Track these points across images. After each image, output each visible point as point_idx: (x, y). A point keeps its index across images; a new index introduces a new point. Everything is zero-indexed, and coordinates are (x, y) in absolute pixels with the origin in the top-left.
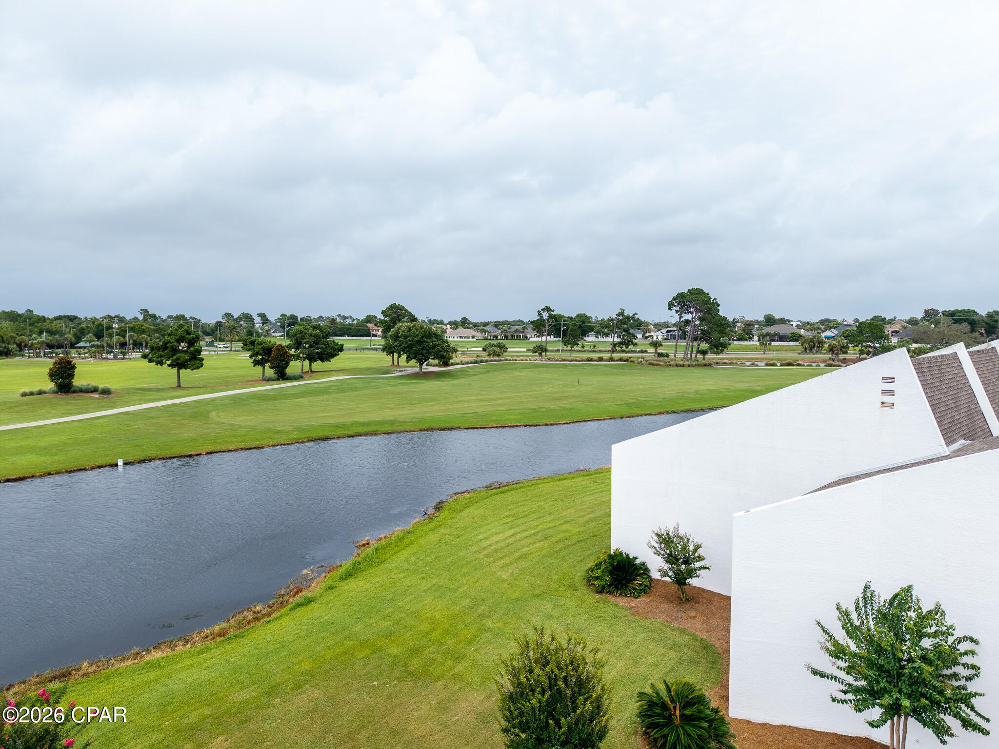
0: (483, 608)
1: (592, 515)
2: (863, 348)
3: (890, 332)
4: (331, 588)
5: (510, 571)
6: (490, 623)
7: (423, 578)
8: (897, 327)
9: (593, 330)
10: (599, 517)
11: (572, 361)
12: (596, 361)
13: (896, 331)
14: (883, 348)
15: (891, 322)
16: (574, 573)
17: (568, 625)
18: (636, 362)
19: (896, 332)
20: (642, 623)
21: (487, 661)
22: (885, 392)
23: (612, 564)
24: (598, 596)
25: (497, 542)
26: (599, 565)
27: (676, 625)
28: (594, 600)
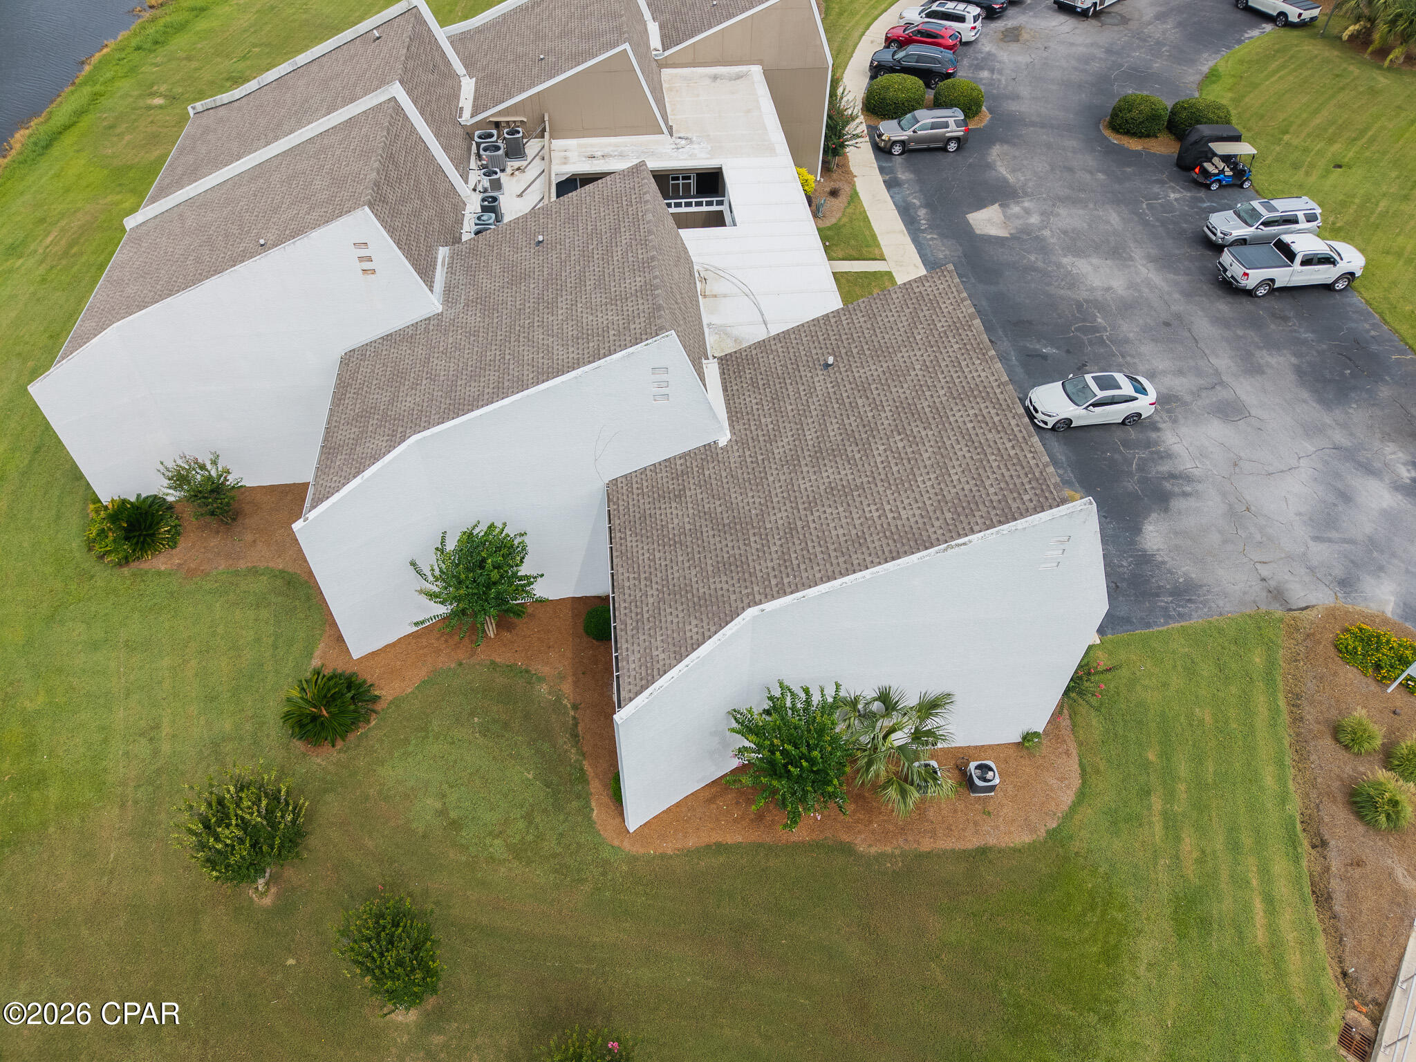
6: (27, 704)
16: (67, 548)
17: (126, 643)
20: (207, 585)
21: (78, 762)
22: (360, 260)
23: (121, 528)
24: (125, 571)
26: (102, 533)
27: (242, 565)
28: (128, 582)
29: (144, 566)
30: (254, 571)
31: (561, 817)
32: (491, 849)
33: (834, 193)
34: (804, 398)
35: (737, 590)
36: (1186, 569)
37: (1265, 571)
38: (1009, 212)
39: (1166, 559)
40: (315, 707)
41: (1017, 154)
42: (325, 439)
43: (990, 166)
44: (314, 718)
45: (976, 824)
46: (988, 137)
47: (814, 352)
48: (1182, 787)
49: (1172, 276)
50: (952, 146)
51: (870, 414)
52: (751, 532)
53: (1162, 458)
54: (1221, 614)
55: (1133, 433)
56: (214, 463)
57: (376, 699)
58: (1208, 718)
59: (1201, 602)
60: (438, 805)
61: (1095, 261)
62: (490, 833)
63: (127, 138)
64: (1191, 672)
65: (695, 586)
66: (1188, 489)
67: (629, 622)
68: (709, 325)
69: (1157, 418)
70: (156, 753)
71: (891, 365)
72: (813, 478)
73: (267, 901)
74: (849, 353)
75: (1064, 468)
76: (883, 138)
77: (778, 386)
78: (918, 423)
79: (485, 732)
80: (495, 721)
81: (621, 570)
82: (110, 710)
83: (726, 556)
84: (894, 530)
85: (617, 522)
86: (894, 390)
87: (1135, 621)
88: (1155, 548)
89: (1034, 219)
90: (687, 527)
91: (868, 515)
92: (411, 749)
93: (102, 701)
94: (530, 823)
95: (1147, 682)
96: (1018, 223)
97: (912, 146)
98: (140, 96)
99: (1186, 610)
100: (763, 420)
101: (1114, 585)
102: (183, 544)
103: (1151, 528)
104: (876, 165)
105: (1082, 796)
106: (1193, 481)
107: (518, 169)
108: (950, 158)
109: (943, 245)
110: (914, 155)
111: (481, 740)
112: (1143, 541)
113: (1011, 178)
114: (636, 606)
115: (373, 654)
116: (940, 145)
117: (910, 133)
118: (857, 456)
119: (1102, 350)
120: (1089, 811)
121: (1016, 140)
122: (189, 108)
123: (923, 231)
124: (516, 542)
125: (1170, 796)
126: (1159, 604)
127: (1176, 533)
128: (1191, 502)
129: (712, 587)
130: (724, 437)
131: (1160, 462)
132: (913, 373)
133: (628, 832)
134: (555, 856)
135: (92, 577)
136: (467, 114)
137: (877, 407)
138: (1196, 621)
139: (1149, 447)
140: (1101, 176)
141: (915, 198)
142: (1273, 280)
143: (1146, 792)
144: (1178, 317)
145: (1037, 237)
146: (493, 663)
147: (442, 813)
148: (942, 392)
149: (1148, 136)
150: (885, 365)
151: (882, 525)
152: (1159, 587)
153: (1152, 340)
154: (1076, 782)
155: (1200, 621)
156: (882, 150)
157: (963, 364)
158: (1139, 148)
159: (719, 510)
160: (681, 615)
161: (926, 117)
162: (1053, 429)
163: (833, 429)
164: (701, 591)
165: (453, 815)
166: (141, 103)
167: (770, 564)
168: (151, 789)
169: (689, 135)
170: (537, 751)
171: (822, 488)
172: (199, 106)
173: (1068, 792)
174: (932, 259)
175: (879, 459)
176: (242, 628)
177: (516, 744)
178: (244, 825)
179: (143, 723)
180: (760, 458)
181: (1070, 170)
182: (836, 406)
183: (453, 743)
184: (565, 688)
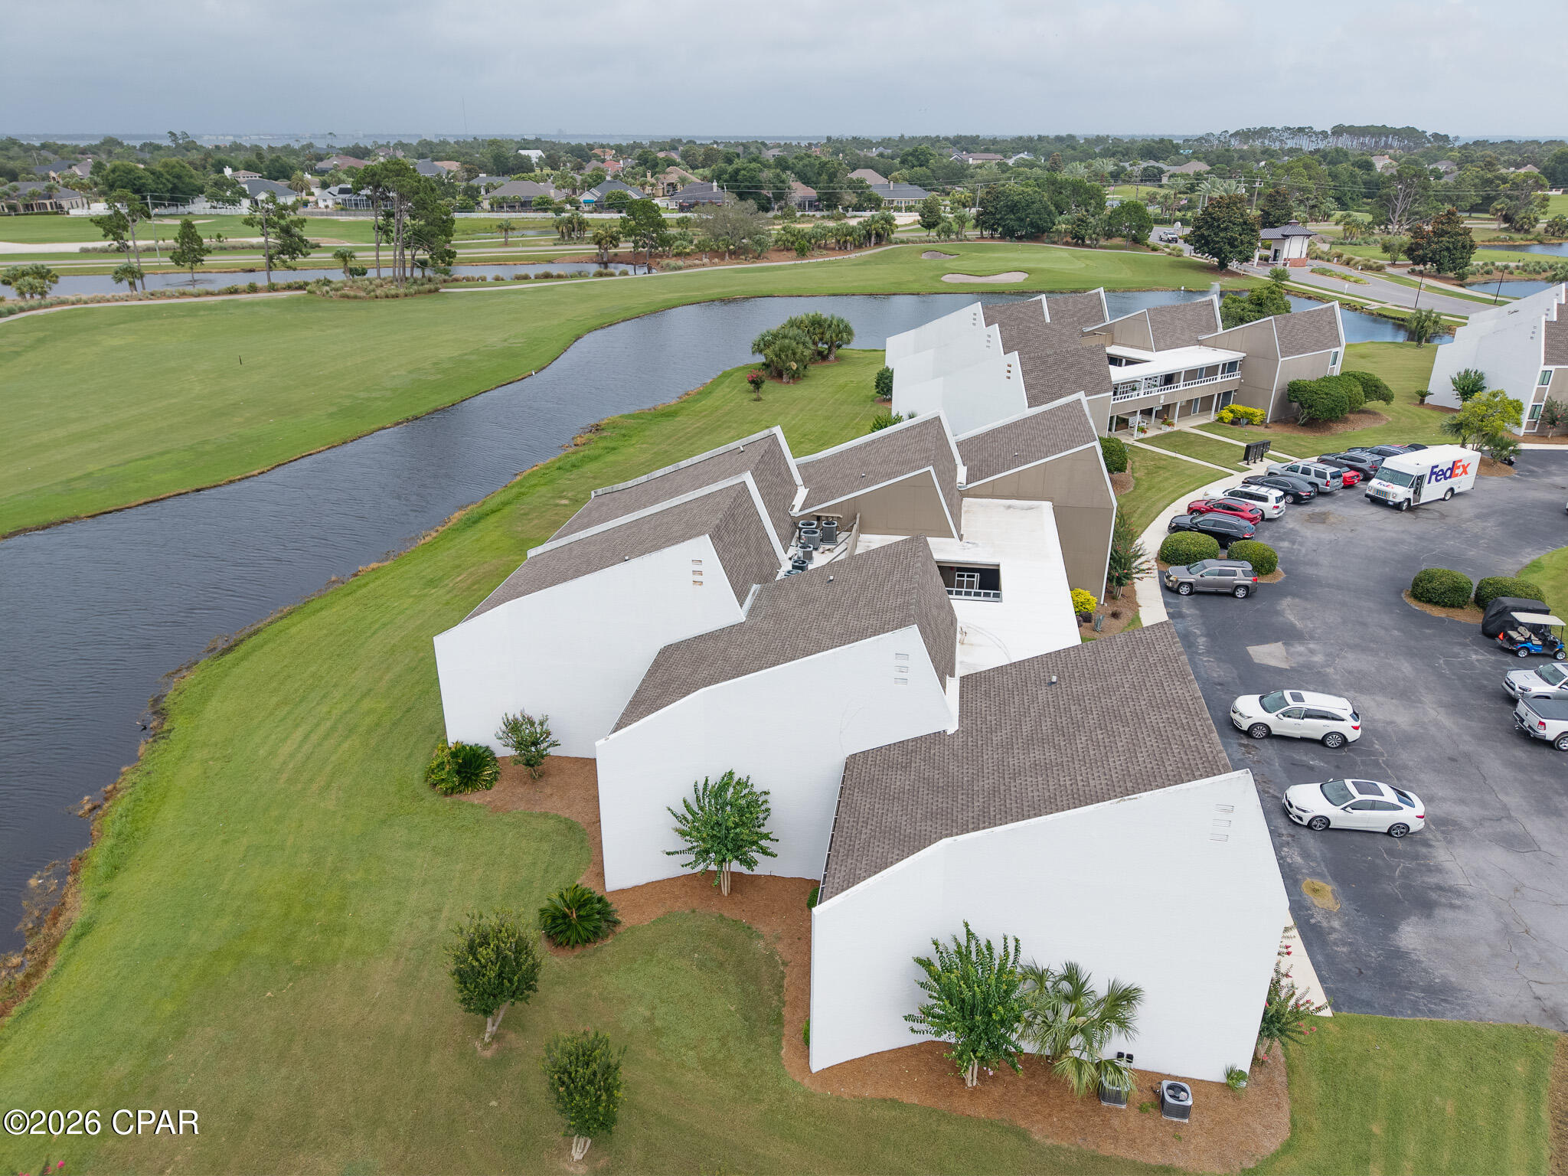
0: (330, 859)
1: (390, 674)
4: (103, 897)
5: (333, 797)
6: (349, 876)
7: (225, 842)
9: (202, 192)
10: (400, 676)
11: (198, 295)
12: (244, 292)
16: (410, 776)
17: (434, 849)
18: (318, 292)
19: (674, 187)
20: (506, 819)
21: (373, 923)
23: (457, 763)
24: (448, 800)
25: (292, 756)
26: (441, 766)
27: (537, 810)
28: (448, 807)
29: (463, 798)
30: (545, 816)
31: (753, 1047)
32: (684, 1058)
33: (1115, 615)
34: (1026, 704)
35: (939, 831)
36: (1444, 971)
37: (1540, 991)
38: (1292, 650)
39: (1422, 958)
40: (569, 908)
41: (1309, 606)
42: (635, 696)
43: (1277, 613)
44: (565, 916)
45: (1163, 1143)
46: (1280, 591)
47: (1042, 674)
48: (1408, 1165)
49: (1463, 721)
50: (1241, 593)
51: (1079, 716)
52: (960, 792)
53: (1430, 871)
54: (1481, 1020)
55: (1400, 845)
56: (542, 724)
57: (616, 923)
58: (1449, 1109)
59: (1458, 1005)
60: (648, 1013)
61: (1380, 698)
62: (686, 1045)
63: (536, 522)
64: (1435, 1063)
65: (903, 827)
66: (1457, 902)
67: (842, 850)
68: (961, 662)
69: (1429, 836)
70: (432, 928)
71: (1105, 684)
72: (1022, 757)
73: (488, 1054)
74: (1072, 676)
75: (1317, 862)
76: (1171, 579)
77: (1006, 696)
78: (1119, 723)
79: (701, 966)
80: (712, 960)
81: (843, 815)
82: (408, 892)
83: (935, 808)
84: (1081, 793)
85: (849, 783)
86: (1103, 700)
87: (1377, 1006)
88: (1411, 947)
89: (1318, 658)
90: (907, 787)
91: (1062, 783)
92: (636, 966)
93: (404, 884)
94: (724, 1045)
95: (1381, 1061)
96: (1301, 659)
97: (1200, 589)
98: (552, 497)
99: (1440, 1008)
100: (988, 718)
101: (1357, 971)
102: (496, 787)
103: (1409, 929)
104: (1162, 600)
105: (1288, 1147)
106: (1464, 896)
107: (829, 550)
108: (1237, 602)
109: (1219, 667)
110: (1201, 597)
111: (696, 972)
112: (1397, 938)
113: (1298, 624)
114: (851, 840)
115: (622, 891)
116: (1229, 590)
117: (1197, 576)
118: (1062, 744)
119: (1376, 771)
120: (1294, 1162)
121: (1309, 596)
122: (593, 492)
123: (1200, 654)
124: (761, 799)
125: (1393, 1170)
126: (1409, 997)
127: (1438, 939)
128: (1460, 915)
129: (918, 829)
130: (952, 727)
131: (1429, 874)
132: (1121, 690)
133: (811, 1072)
134: (739, 1075)
135: (423, 799)
136: (796, 509)
137: (1086, 711)
138: (1450, 1020)
139: (1417, 859)
140: (1396, 633)
141: (1197, 628)
143: (1363, 1160)
144: (1467, 756)
145: (1319, 672)
146: (721, 916)
147: (649, 1020)
148: (1143, 703)
149: (1452, 606)
150: (1099, 684)
151: (1072, 790)
152: (1410, 982)
153: (1435, 771)
154: (1285, 1135)
155: (1455, 1021)
156: (1170, 590)
157: (1165, 684)
158: (1443, 615)
159: (936, 776)
160: (886, 847)
161: (1212, 565)
162: (1309, 826)
163: (1046, 726)
164: (908, 831)
165: (658, 1023)
166: (551, 502)
167: (971, 814)
168: (421, 952)
169: (976, 542)
170: (743, 990)
171: (1028, 764)
172: (600, 491)
173: (1274, 1140)
174: (1206, 676)
175: (1080, 746)
176: (524, 853)
177: (726, 981)
178: (498, 950)
179: (429, 905)
180: (980, 742)
181: (1364, 625)
182: (1052, 710)
183: (673, 969)
184: (780, 947)
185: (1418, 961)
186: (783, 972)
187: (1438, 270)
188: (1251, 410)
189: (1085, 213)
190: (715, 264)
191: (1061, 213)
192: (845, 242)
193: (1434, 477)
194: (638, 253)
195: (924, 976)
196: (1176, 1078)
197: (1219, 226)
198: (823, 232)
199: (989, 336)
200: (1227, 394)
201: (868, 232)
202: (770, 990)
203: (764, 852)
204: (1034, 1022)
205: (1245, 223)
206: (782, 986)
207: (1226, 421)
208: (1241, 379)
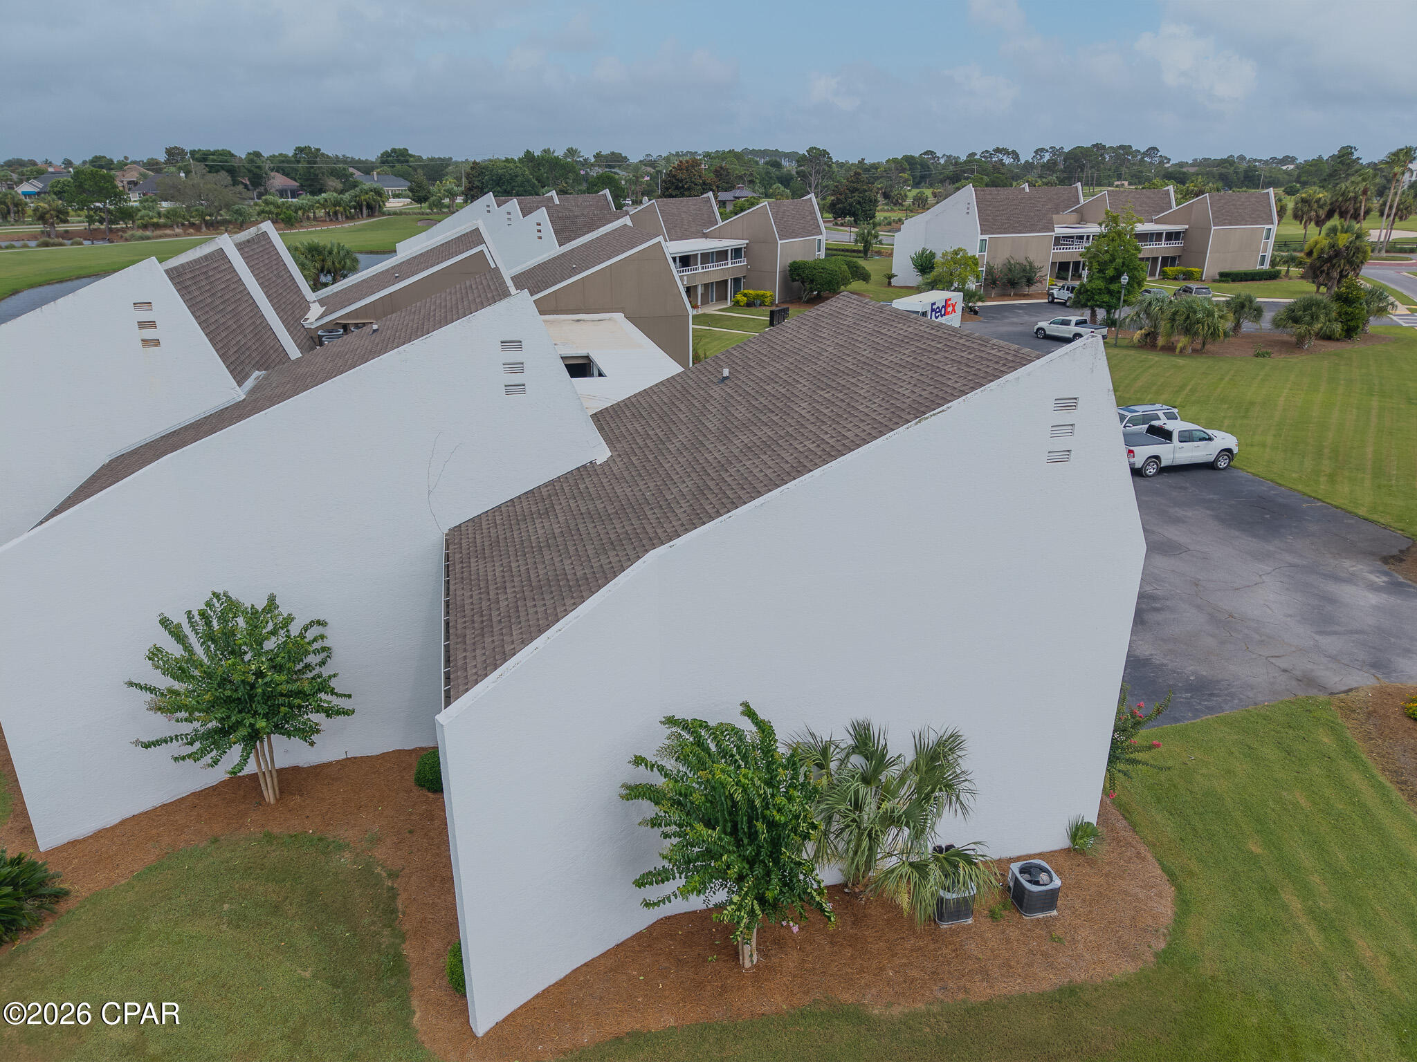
2: (92, 213)
3: (125, 183)
8: (133, 175)
13: (134, 181)
14: (122, 213)
15: (122, 165)
19: (135, 183)
22: (142, 325)
34: (698, 405)
36: (1192, 669)
37: (1283, 663)
39: (1165, 661)
45: (1045, 955)
48: (1315, 879)
52: (647, 509)
54: (1256, 704)
57: (59, 895)
58: (1303, 802)
59: (1227, 695)
64: (1253, 757)
65: (570, 572)
66: (1158, 605)
67: (469, 632)
74: (747, 367)
77: (665, 409)
79: (237, 920)
80: (257, 906)
81: (459, 593)
83: (613, 536)
85: (458, 556)
90: (558, 530)
95: (1204, 771)
99: (1214, 703)
105: (1184, 904)
106: (1158, 599)
111: (229, 933)
114: (482, 616)
120: (1204, 921)
124: (309, 634)
125: (1306, 891)
126: (1178, 700)
128: (1166, 615)
129: (596, 565)
130: (601, 455)
133: (474, 1035)
136: (312, 321)
138: (1231, 712)
142: (1157, 457)
143: (1269, 891)
146: (268, 834)
154: (1170, 891)
155: (1237, 711)
160: (549, 602)
164: (580, 573)
170: (323, 938)
173: (1163, 902)
177: (288, 932)
182: (739, 398)
183: (181, 941)
184: (380, 853)
185: (1162, 665)
186: (392, 888)
187: (855, 221)
188: (762, 292)
189: (565, 185)
190: (191, 235)
191: (543, 187)
192: (336, 213)
193: (934, 313)
194: (95, 230)
195: (648, 809)
196: (1029, 857)
197: (683, 187)
198: (310, 203)
199: (509, 213)
200: (737, 281)
201: (358, 203)
202: (373, 923)
203: (330, 712)
204: (829, 831)
205: (704, 183)
206: (394, 911)
207: (742, 304)
208: (747, 265)
